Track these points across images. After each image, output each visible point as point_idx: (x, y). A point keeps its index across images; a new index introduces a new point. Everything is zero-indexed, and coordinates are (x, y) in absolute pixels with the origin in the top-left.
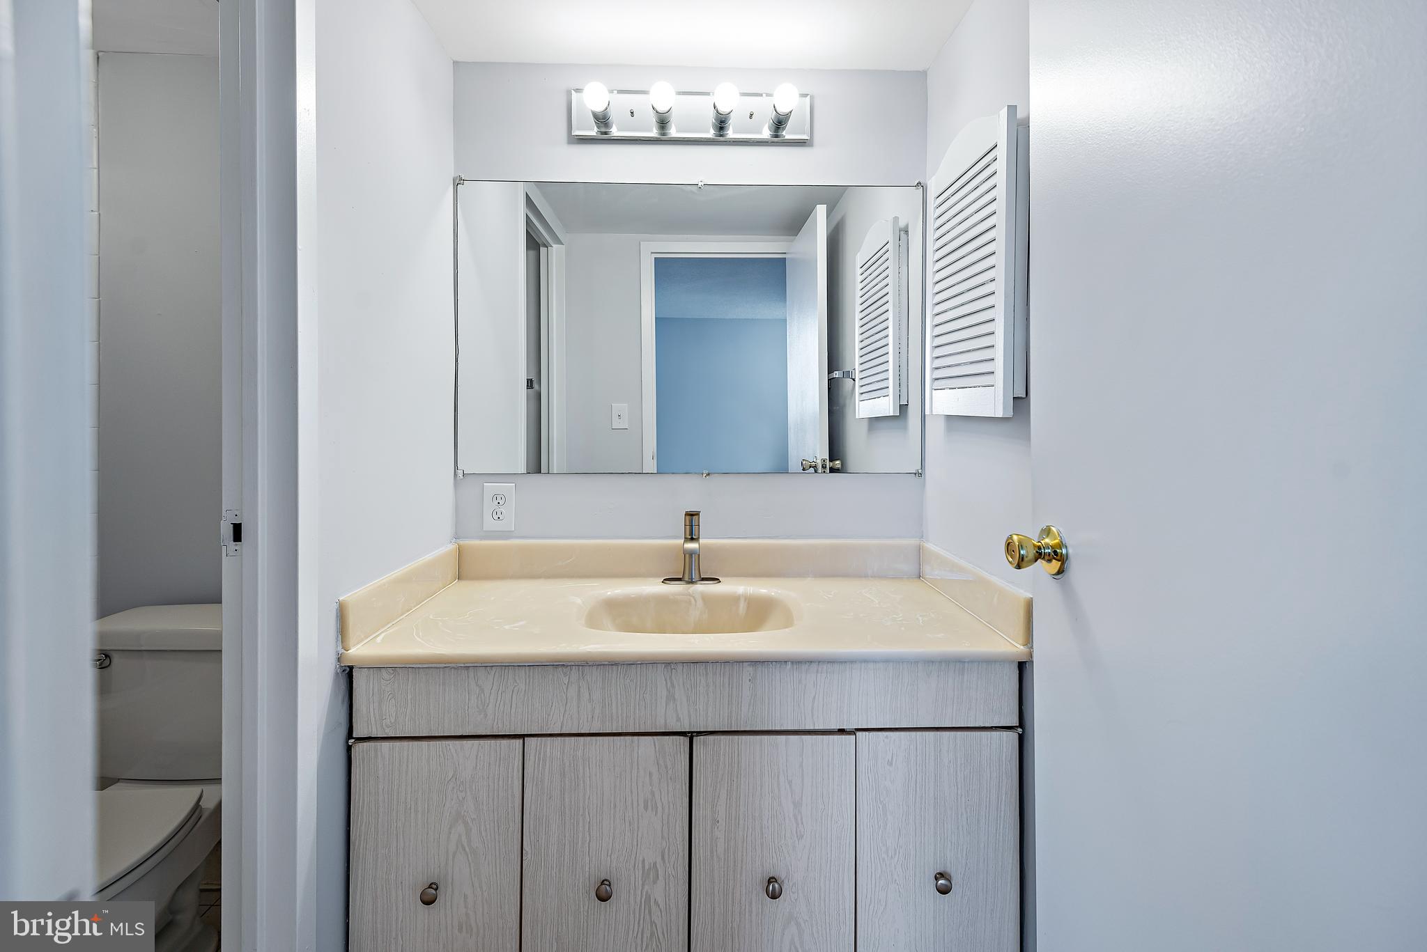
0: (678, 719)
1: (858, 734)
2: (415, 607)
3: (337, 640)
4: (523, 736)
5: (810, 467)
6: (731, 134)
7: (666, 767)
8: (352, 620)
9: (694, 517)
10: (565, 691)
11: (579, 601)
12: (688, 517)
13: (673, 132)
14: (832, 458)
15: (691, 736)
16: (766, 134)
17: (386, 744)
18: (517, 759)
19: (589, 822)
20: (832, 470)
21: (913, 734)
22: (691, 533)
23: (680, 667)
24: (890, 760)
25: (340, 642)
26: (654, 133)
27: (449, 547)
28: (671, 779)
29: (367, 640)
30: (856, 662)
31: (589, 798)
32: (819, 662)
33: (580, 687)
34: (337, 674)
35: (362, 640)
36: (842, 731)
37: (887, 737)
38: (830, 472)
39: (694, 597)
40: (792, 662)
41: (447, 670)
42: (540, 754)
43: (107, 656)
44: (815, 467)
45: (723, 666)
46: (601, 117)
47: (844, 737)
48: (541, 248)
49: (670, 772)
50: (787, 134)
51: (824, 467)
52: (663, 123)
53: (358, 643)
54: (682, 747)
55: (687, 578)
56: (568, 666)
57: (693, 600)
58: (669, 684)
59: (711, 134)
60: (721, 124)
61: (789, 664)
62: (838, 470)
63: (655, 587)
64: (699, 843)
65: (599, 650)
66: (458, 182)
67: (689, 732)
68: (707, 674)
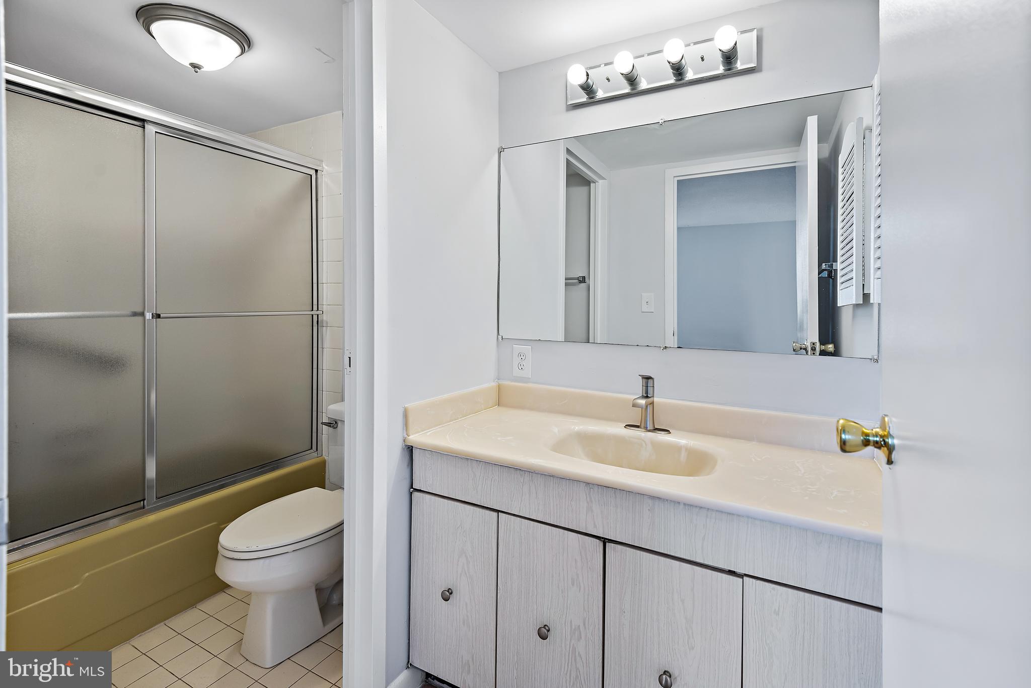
0: (595, 526)
1: (745, 578)
2: (461, 418)
3: (404, 429)
4: (498, 511)
5: (801, 349)
6: (690, 75)
7: (587, 559)
8: (411, 419)
9: (649, 380)
10: (521, 487)
11: (556, 430)
12: (644, 380)
13: (644, 85)
14: (823, 341)
15: (605, 541)
16: (721, 70)
17: (428, 496)
18: (494, 526)
19: (537, 581)
20: (823, 353)
21: (801, 593)
22: (647, 392)
23: (596, 488)
24: (777, 610)
25: (405, 431)
26: (627, 90)
27: (493, 384)
28: (590, 568)
29: (423, 432)
30: (743, 516)
31: (536, 565)
32: (708, 509)
33: (530, 487)
34: (403, 449)
35: (419, 432)
36: (732, 573)
37: (774, 589)
38: (819, 355)
39: (645, 442)
40: (685, 504)
41: (457, 458)
42: (507, 526)
43: (336, 422)
44: (805, 349)
45: (628, 494)
46: (585, 87)
47: (731, 577)
48: (591, 184)
49: (589, 563)
50: (740, 66)
51: (814, 349)
52: (631, 79)
53: (416, 433)
54: (598, 547)
55: (643, 426)
56: (523, 470)
57: (644, 445)
58: (588, 499)
59: (672, 81)
60: (678, 70)
61: (682, 506)
62: (831, 353)
63: (618, 430)
64: (610, 624)
65: (543, 464)
66: (501, 151)
67: (603, 538)
68: (616, 497)
